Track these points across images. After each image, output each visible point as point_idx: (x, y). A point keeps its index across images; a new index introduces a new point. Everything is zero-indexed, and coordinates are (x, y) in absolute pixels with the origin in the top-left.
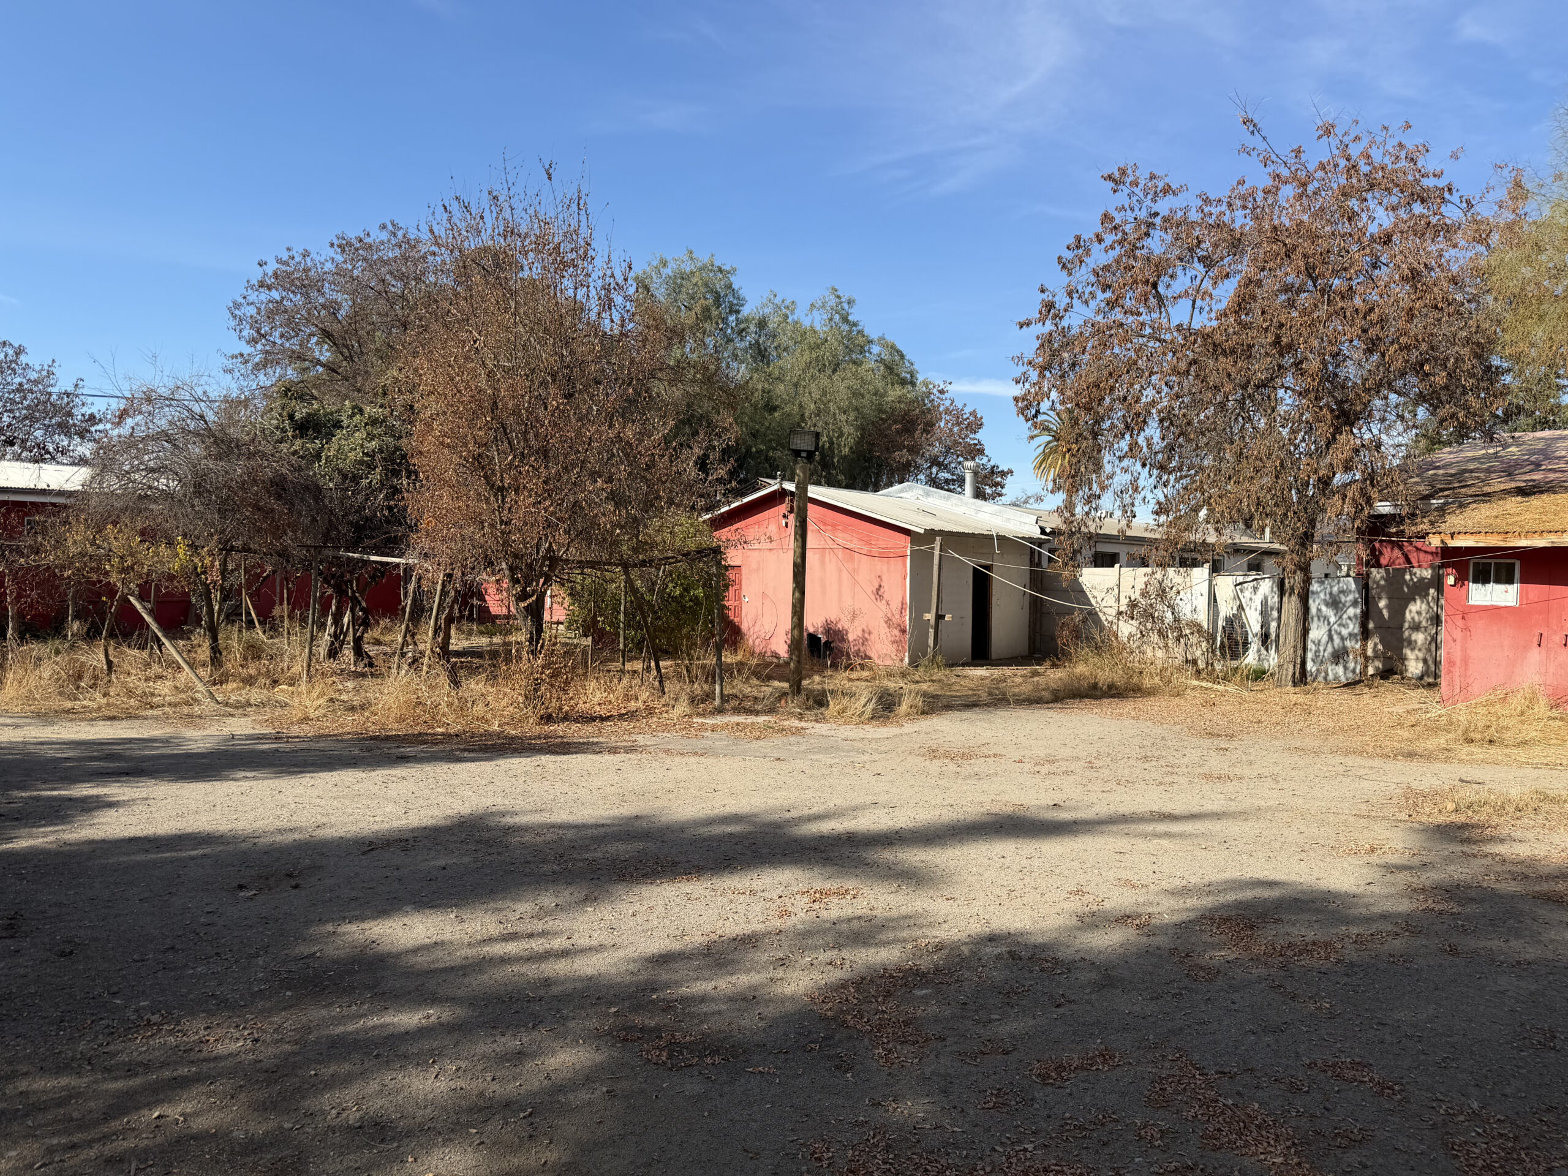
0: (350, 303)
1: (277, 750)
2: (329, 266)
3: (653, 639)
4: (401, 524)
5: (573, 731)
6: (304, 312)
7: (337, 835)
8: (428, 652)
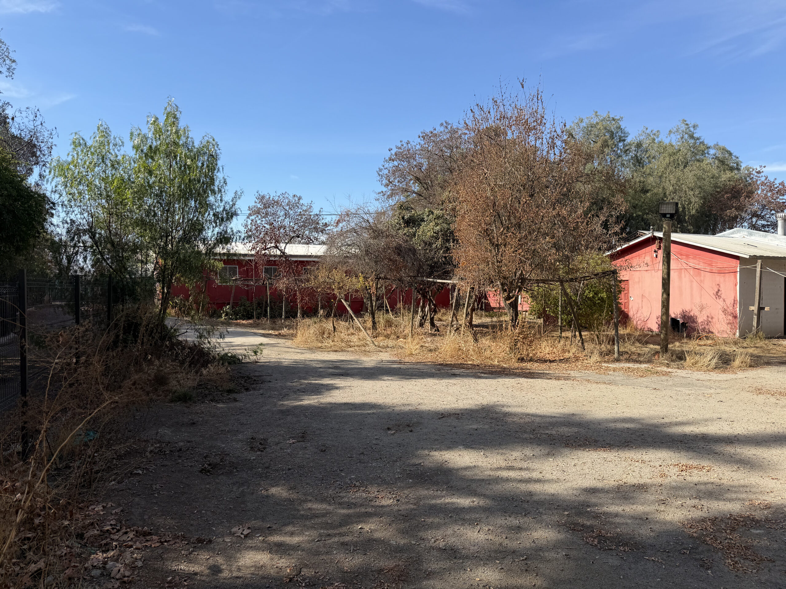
0: (427, 163)
1: (400, 368)
2: (418, 147)
3: (577, 320)
4: (450, 265)
5: (535, 367)
6: (407, 170)
7: (427, 409)
8: (463, 325)
